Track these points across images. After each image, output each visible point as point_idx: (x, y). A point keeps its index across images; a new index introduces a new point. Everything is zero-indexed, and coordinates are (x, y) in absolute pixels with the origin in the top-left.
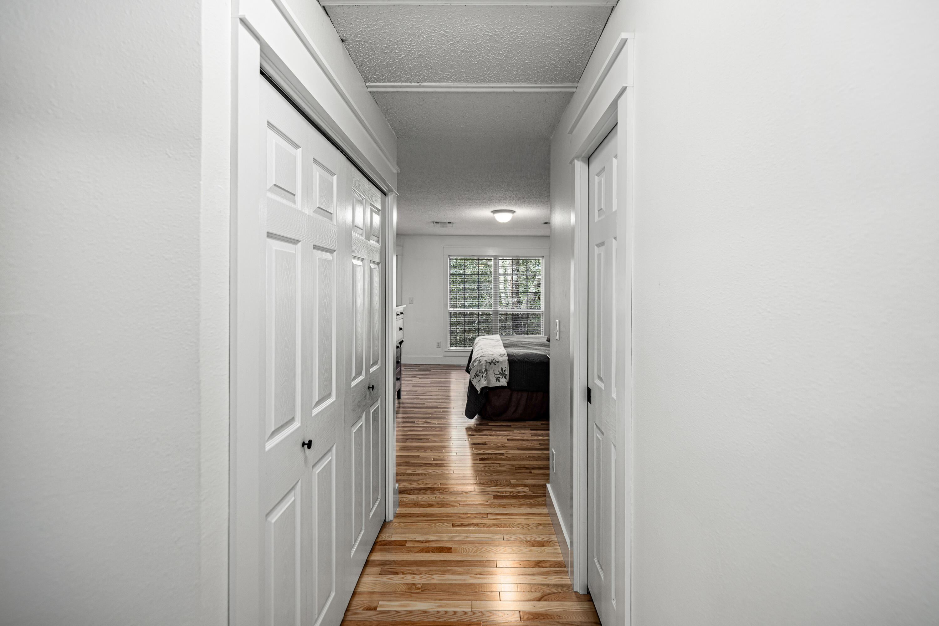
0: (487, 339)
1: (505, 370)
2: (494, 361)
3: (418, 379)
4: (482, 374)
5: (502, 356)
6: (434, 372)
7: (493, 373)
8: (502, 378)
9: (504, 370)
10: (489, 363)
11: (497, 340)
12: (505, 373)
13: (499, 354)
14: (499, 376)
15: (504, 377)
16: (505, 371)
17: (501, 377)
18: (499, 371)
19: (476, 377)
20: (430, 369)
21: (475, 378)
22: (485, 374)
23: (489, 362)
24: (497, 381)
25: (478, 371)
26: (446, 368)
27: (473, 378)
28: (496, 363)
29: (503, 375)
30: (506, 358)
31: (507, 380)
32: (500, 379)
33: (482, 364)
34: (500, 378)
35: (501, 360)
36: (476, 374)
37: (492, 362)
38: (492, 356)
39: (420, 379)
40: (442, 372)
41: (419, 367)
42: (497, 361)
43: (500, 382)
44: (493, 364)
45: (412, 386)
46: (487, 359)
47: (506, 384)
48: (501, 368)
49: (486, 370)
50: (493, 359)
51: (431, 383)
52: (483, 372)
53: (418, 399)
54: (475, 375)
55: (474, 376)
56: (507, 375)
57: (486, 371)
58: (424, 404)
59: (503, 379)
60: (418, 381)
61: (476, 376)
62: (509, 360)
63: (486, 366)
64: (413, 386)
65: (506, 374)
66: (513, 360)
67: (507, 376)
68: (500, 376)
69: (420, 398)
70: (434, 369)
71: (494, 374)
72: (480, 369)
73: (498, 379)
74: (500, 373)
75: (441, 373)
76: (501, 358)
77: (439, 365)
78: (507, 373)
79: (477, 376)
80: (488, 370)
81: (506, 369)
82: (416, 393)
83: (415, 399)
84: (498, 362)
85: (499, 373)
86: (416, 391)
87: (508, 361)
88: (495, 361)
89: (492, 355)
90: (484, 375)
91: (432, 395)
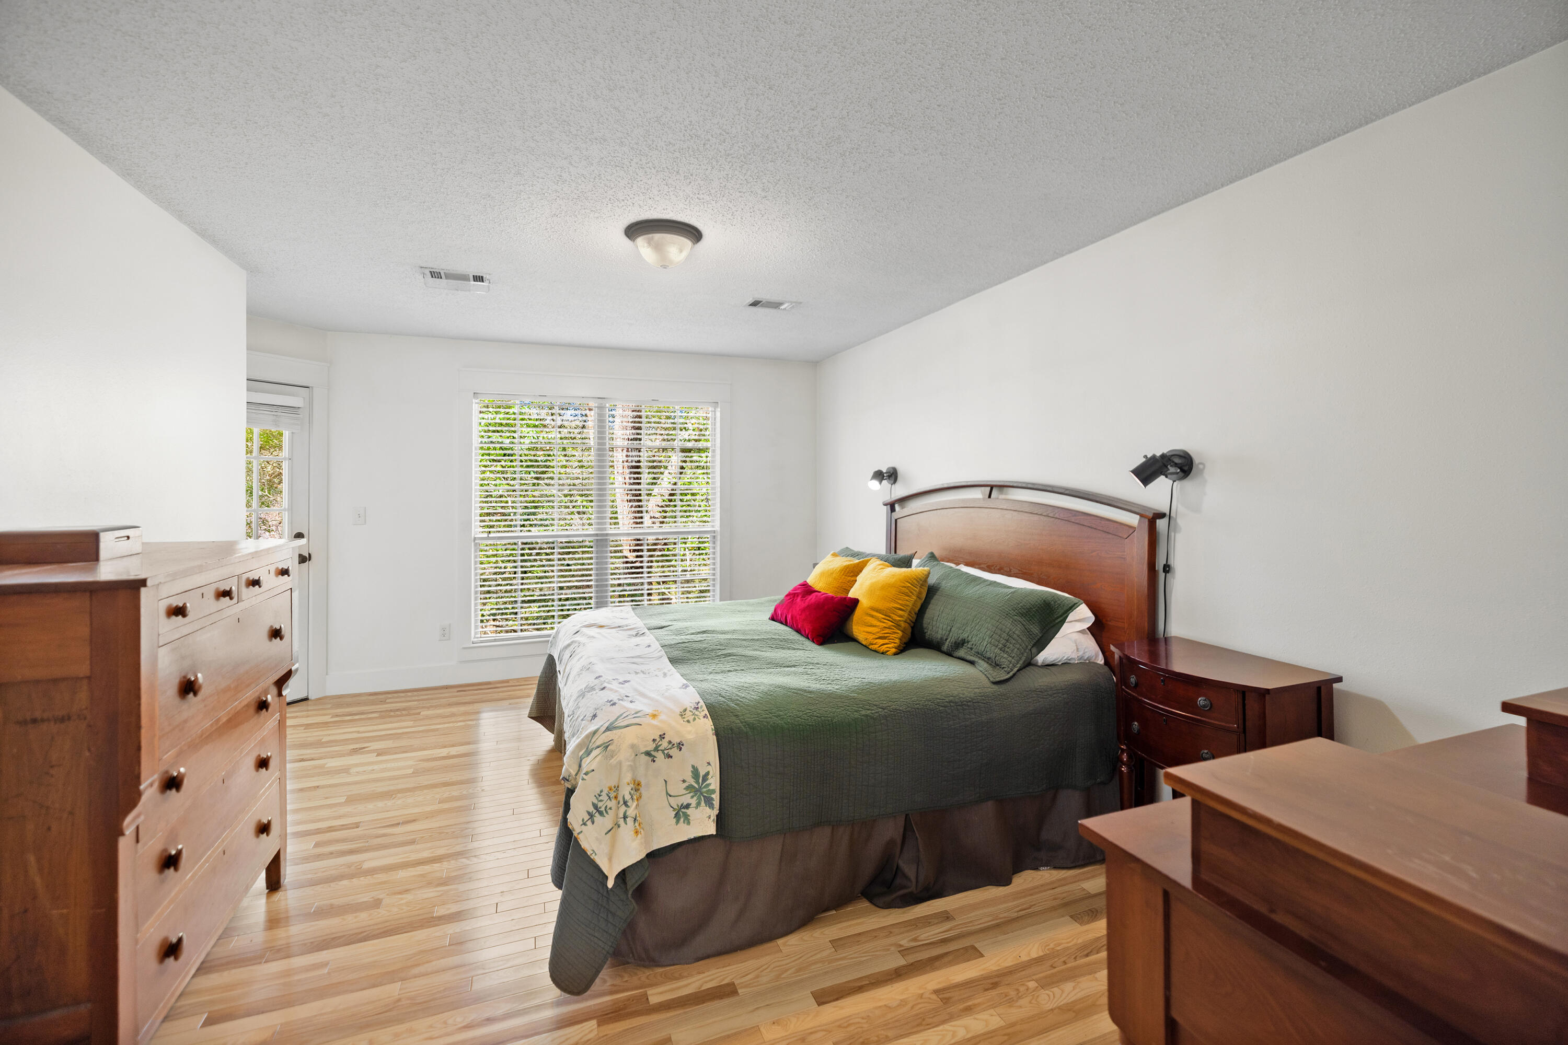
0: (601, 627)
1: (708, 773)
2: (664, 744)
3: (372, 757)
4: (623, 808)
5: (691, 718)
6: (428, 718)
7: (665, 792)
8: (698, 804)
9: (702, 773)
10: (648, 754)
11: (634, 633)
12: (709, 785)
13: (678, 710)
14: (687, 799)
15: (703, 803)
16: (705, 777)
17: (694, 805)
18: (684, 781)
19: (597, 817)
20: (418, 708)
21: (593, 823)
22: (635, 804)
23: (644, 750)
24: (677, 822)
25: (604, 794)
26: (467, 699)
27: (585, 824)
28: (671, 752)
29: (701, 794)
30: (707, 725)
31: (716, 811)
32: (689, 811)
33: (620, 763)
34: (688, 806)
35: (690, 737)
36: (595, 806)
37: (656, 749)
38: (655, 722)
39: (380, 758)
40: (453, 715)
41: (383, 702)
42: (676, 740)
43: (689, 823)
44: (660, 756)
45: (343, 800)
46: (635, 742)
47: (711, 829)
48: (693, 767)
49: (637, 786)
50: (662, 737)
51: (416, 773)
52: (628, 797)
53: (359, 872)
54: (592, 809)
55: (589, 813)
56: (713, 791)
57: (637, 790)
58: (377, 903)
59: (700, 808)
60: (370, 768)
61: (597, 814)
62: (717, 733)
63: (633, 768)
64: (351, 800)
65: (711, 787)
66: (732, 729)
67: (713, 796)
68: (690, 801)
69: (366, 866)
70: (428, 708)
71: (667, 793)
72: (613, 783)
73: (681, 814)
74: (689, 788)
75: (453, 719)
76: (689, 727)
77: (447, 687)
78: (714, 783)
79: (601, 813)
80: (643, 783)
81: (709, 768)
82: (352, 840)
83: (342, 877)
84: (680, 746)
85: (687, 788)
86: (357, 825)
87: (715, 737)
88: (670, 742)
89: (654, 716)
90: (631, 812)
91: (413, 842)
